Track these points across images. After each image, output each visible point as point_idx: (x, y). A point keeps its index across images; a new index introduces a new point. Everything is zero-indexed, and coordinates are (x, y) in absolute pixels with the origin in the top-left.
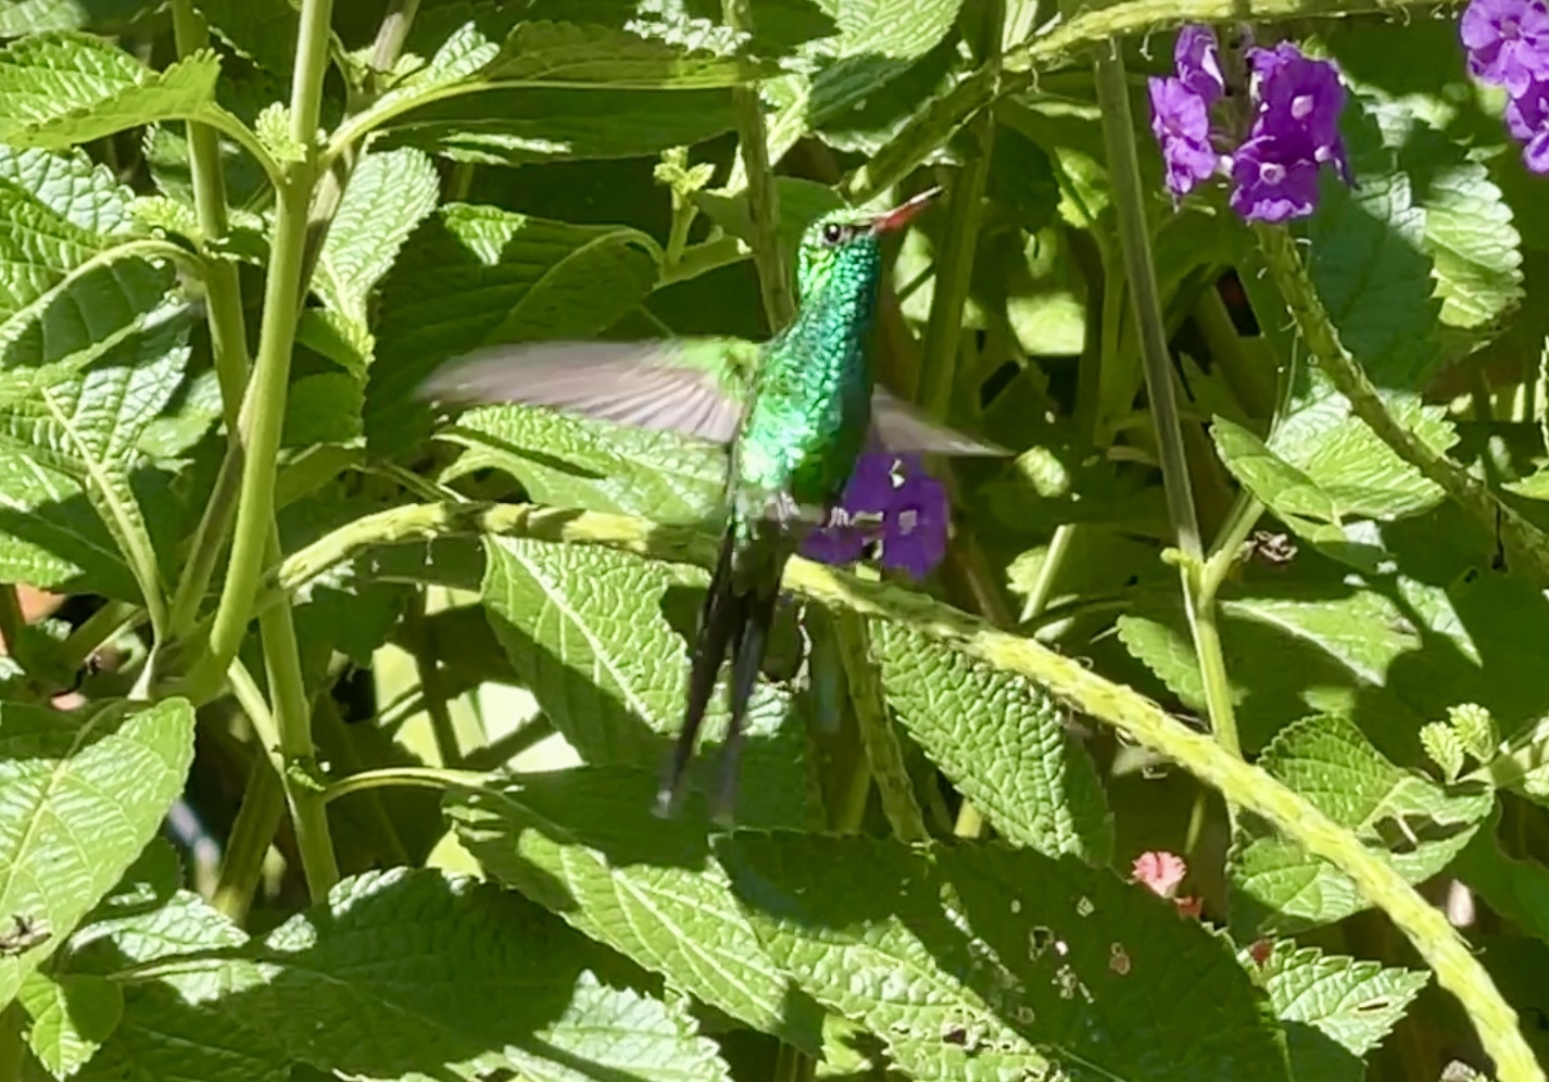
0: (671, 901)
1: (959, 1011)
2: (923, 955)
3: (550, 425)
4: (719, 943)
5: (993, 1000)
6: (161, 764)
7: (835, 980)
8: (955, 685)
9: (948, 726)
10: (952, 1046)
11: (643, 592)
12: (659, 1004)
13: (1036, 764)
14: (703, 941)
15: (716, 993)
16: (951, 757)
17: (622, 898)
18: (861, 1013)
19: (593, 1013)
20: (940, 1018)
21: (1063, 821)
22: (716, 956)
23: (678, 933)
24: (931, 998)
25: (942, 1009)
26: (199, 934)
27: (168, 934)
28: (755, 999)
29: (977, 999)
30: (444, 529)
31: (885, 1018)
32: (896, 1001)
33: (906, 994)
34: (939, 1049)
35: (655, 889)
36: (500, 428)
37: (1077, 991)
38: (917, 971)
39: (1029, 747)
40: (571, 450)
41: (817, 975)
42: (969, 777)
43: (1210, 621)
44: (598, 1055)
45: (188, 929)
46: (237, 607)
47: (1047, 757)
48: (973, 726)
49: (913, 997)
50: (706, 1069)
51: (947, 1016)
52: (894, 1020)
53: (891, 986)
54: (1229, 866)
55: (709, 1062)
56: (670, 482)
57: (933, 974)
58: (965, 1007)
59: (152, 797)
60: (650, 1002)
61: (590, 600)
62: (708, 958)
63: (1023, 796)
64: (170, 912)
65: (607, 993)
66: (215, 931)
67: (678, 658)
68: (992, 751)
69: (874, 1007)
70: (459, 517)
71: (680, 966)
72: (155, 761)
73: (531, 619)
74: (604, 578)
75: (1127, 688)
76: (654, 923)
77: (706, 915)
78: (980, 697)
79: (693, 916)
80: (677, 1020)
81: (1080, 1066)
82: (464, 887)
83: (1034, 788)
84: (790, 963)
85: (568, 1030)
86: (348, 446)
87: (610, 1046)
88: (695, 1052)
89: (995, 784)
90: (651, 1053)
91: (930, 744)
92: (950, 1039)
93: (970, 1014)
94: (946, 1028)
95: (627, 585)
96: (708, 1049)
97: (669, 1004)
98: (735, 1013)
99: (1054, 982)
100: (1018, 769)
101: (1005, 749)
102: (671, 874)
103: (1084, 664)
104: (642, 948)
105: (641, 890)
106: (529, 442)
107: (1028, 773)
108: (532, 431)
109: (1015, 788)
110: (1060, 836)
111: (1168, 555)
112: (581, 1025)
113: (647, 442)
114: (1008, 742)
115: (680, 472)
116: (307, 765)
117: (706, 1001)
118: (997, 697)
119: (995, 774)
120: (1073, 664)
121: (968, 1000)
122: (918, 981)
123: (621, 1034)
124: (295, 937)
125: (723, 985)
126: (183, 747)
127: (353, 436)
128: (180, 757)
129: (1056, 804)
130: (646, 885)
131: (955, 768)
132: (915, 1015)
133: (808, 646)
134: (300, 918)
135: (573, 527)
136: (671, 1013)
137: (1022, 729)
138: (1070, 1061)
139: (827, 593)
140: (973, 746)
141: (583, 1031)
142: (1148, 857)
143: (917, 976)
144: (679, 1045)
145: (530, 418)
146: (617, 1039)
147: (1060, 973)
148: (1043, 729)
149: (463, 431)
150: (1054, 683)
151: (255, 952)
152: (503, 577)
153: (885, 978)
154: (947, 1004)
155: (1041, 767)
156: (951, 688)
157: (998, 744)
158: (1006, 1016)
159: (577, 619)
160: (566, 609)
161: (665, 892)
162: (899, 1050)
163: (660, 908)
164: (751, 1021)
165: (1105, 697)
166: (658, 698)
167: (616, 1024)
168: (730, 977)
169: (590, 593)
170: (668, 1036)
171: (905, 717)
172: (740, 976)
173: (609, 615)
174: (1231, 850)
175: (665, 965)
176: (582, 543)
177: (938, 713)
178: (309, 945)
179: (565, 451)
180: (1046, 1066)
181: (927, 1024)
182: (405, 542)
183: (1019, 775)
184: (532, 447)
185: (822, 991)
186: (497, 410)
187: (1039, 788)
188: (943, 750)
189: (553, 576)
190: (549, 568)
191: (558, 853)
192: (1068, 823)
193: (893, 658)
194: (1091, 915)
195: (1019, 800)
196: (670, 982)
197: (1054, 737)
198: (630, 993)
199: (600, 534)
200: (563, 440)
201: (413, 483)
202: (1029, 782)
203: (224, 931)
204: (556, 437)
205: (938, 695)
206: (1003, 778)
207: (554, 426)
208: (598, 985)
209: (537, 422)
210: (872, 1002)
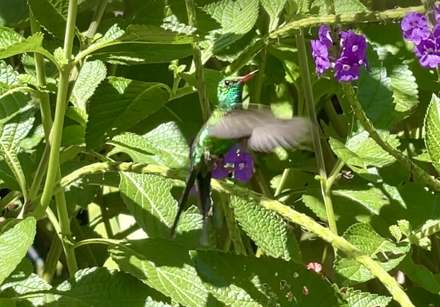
0: (173, 277)
1: (259, 304)
3: (139, 140)
4: (187, 289)
6: (27, 236)
7: (223, 294)
8: (256, 214)
9: (253, 226)
11: (165, 188)
12: (170, 306)
13: (279, 237)
14: (182, 288)
15: (186, 303)
16: (254, 235)
17: (159, 276)
18: (231, 303)
20: (253, 306)
21: (287, 253)
22: (186, 293)
23: (175, 286)
24: (251, 300)
26: (38, 286)
27: (29, 286)
28: (197, 305)
30: (108, 170)
31: (237, 305)
32: (241, 300)
33: (244, 298)
35: (169, 273)
36: (124, 141)
37: (293, 299)
39: (277, 232)
40: (145, 147)
41: (218, 292)
42: (259, 241)
43: (329, 196)
45: (35, 285)
46: (48, 192)
47: (282, 235)
48: (260, 226)
49: (246, 299)
52: (240, 306)
53: (240, 296)
54: (334, 266)
56: (173, 156)
59: (24, 245)
60: (167, 305)
61: (150, 190)
62: (184, 293)
63: (275, 246)
64: (29, 280)
65: (155, 303)
66: (42, 285)
67: (175, 207)
68: (266, 233)
69: (234, 302)
70: (112, 166)
71: (176, 295)
72: (25, 235)
73: (133, 196)
74: (154, 184)
75: (304, 214)
76: (168, 283)
77: (184, 281)
78: (263, 218)
79: (180, 281)
82: (114, 273)
83: (278, 244)
86: (80, 146)
89: (267, 243)
91: (248, 231)
93: (262, 305)
95: (161, 186)
97: (173, 306)
99: (287, 296)
100: (274, 239)
101: (270, 233)
102: (173, 269)
103: (292, 208)
104: (165, 290)
105: (165, 273)
106: (133, 145)
107: (277, 240)
108: (134, 142)
109: (273, 244)
111: (317, 177)
113: (167, 145)
114: (271, 231)
115: (176, 153)
116: (69, 238)
117: (183, 305)
118: (267, 218)
119: (267, 240)
120: (289, 208)
122: (248, 295)
124: (65, 287)
125: (188, 301)
126: (33, 231)
127: (82, 143)
128: (32, 233)
129: (284, 249)
131: (256, 238)
132: (246, 304)
134: (66, 281)
135: (145, 169)
137: (275, 227)
139: (218, 188)
140: (261, 232)
142: (311, 264)
145: (133, 138)
147: (288, 293)
148: (281, 227)
149: (114, 142)
150: (283, 213)
151: (53, 291)
152: (125, 184)
153: (238, 294)
155: (280, 238)
156: (254, 215)
157: (268, 231)
159: (147, 196)
160: (143, 193)
161: (172, 274)
163: (170, 279)
165: (298, 217)
166: (170, 218)
168: (190, 299)
169: (150, 188)
171: (241, 224)
172: (193, 298)
173: (156, 194)
174: (335, 261)
175: (171, 295)
176: (148, 173)
177: (251, 222)
178: (69, 289)
179: (143, 147)
182: (96, 173)
183: (274, 240)
184: (133, 146)
185: (219, 297)
186: (124, 136)
187: (280, 244)
188: (252, 233)
189: (140, 183)
190: (139, 181)
191: (141, 263)
192: (288, 254)
193: (238, 207)
194: (298, 278)
195: (274, 248)
196: (173, 300)
197: (284, 229)
198: (161, 303)
199: (152, 171)
200: (142, 144)
201: (99, 157)
202: (277, 242)
203: (45, 285)
204: (140, 143)
205: (251, 217)
206: (269, 241)
207: (140, 140)
208: (152, 301)
209: (135, 139)
210: (234, 300)
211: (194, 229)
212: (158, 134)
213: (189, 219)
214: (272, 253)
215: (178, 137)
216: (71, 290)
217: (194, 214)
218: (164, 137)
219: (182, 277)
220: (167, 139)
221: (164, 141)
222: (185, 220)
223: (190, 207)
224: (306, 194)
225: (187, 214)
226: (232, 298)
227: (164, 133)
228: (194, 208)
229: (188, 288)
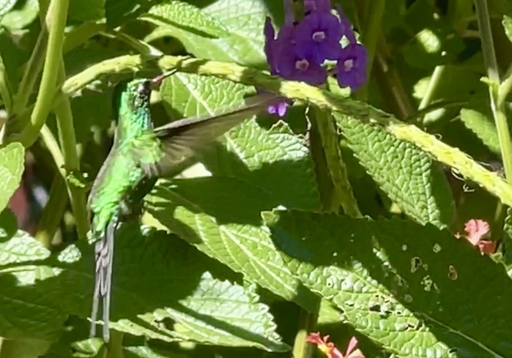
0: (246, 240)
1: (377, 296)
2: (361, 269)
3: (193, 13)
4: (268, 259)
5: (393, 291)
6: (9, 174)
7: (319, 281)
8: (382, 139)
9: (378, 159)
10: (375, 312)
11: (236, 92)
12: (241, 288)
13: (419, 177)
14: (262, 258)
15: (268, 283)
16: (379, 173)
17: (223, 238)
18: (332, 296)
19: (210, 292)
20: (368, 299)
21: (431, 204)
22: (268, 266)
23: (250, 254)
24: (364, 290)
25: (369, 295)
26: (27, 251)
27: (13, 250)
28: (285, 285)
29: (386, 291)
30: (141, 67)
31: (342, 299)
32: (347, 291)
33: (352, 287)
34: (368, 314)
35: (239, 234)
36: (169, 15)
37: (432, 287)
38: (358, 277)
39: (416, 169)
40: (203, 25)
41: (311, 278)
42: (387, 183)
43: (502, 112)
44: (212, 312)
45: (22, 248)
46: (44, 103)
47: (424, 174)
48: (389, 159)
49: (356, 289)
50: (263, 318)
51: (372, 298)
52: (346, 300)
53: (346, 284)
54: (506, 226)
55: (264, 315)
56: (252, 43)
57: (366, 278)
58: (380, 294)
59: (5, 188)
60: (236, 287)
61: (210, 96)
62: (263, 266)
63: (413, 192)
64: (14, 240)
65: (216, 282)
66: (35, 249)
67: (252, 122)
68: (398, 171)
69: (337, 293)
70: (149, 62)
71: (251, 270)
72: (6, 172)
73: (183, 104)
74: (218, 85)
75: (457, 149)
76: (238, 250)
77: (263, 246)
78: (393, 146)
79: (256, 247)
80: (249, 295)
81: (433, 322)
82: (149, 232)
83: (418, 189)
84: (298, 272)
85: (198, 299)
86: (98, 22)
87: (217, 307)
88: (257, 310)
89: (400, 186)
90: (237, 311)
91: (369, 167)
92: (372, 309)
93: (382, 297)
94: (371, 304)
95: (228, 89)
96: (263, 309)
97: (246, 288)
98: (277, 292)
99: (422, 283)
100: (410, 179)
101: (405, 170)
102: (246, 227)
103: (438, 137)
104: (233, 261)
105: (233, 234)
106: (183, 21)
107: (415, 181)
108: (185, 16)
109: (409, 188)
110: (430, 211)
111: (483, 79)
112: (204, 297)
113: (241, 25)
114: (406, 167)
115: (257, 39)
116: (78, 175)
117: (263, 287)
118: (401, 146)
119: (400, 181)
120: (432, 137)
121: (382, 291)
122: (359, 282)
123: (223, 302)
124: (70, 255)
125: (271, 279)
126: (19, 165)
127: (100, 18)
128: (18, 170)
129: (428, 196)
130: (235, 232)
131: (381, 178)
132: (357, 297)
133: (309, 125)
134: (73, 246)
135: (203, 68)
136: (246, 292)
137: (412, 161)
138: (429, 320)
139: (318, 101)
140: (389, 169)
141: (205, 300)
142: (472, 222)
143: (358, 280)
144: (250, 307)
145: (184, 10)
146: (221, 304)
147: (425, 278)
148: (423, 161)
149: (152, 16)
150: (423, 146)
151: (51, 262)
152: (170, 85)
153: (343, 280)
154: (372, 293)
155: (422, 179)
156: (379, 141)
157: (401, 168)
158: (400, 298)
159: (205, 104)
160: (200, 99)
161: (244, 235)
162: (349, 314)
163: (241, 242)
164: (283, 295)
165: (447, 153)
166: (243, 141)
167: (220, 297)
168: (274, 275)
169: (211, 92)
170: (245, 303)
171: (357, 154)
172: (278, 275)
173: (220, 103)
174: (507, 218)
175: (243, 269)
176: (206, 75)
177: (373, 153)
178: (77, 259)
179: (200, 26)
180: (418, 322)
181: (362, 302)
182: (124, 72)
183: (411, 182)
184: (184, 24)
185: (313, 286)
186: (169, 7)
187: (420, 189)
188: (375, 170)
189: (194, 84)
190: (192, 80)
191: (194, 217)
192: (434, 205)
193: (353, 127)
194: (439, 252)
195: (411, 194)
196: (246, 277)
197: (428, 165)
198: (227, 283)
199: (214, 71)
200: (199, 21)
201: (128, 39)
202: (416, 186)
203: (39, 250)
204: (196, 19)
205: (373, 145)
206: (403, 183)
207: (195, 14)
208: (212, 279)
209: (188, 13)
210: (336, 291)
211: (281, 158)
212: (228, 8)
213: (273, 142)
214: (407, 202)
215: (260, 13)
216: (81, 260)
217: (282, 136)
218: (237, 12)
219: (261, 240)
220: (242, 16)
221: (237, 18)
222: (267, 143)
223: (275, 123)
224: (469, 107)
225: (270, 134)
226: (332, 287)
227: (237, 5)
228: (281, 125)
229: (271, 258)
